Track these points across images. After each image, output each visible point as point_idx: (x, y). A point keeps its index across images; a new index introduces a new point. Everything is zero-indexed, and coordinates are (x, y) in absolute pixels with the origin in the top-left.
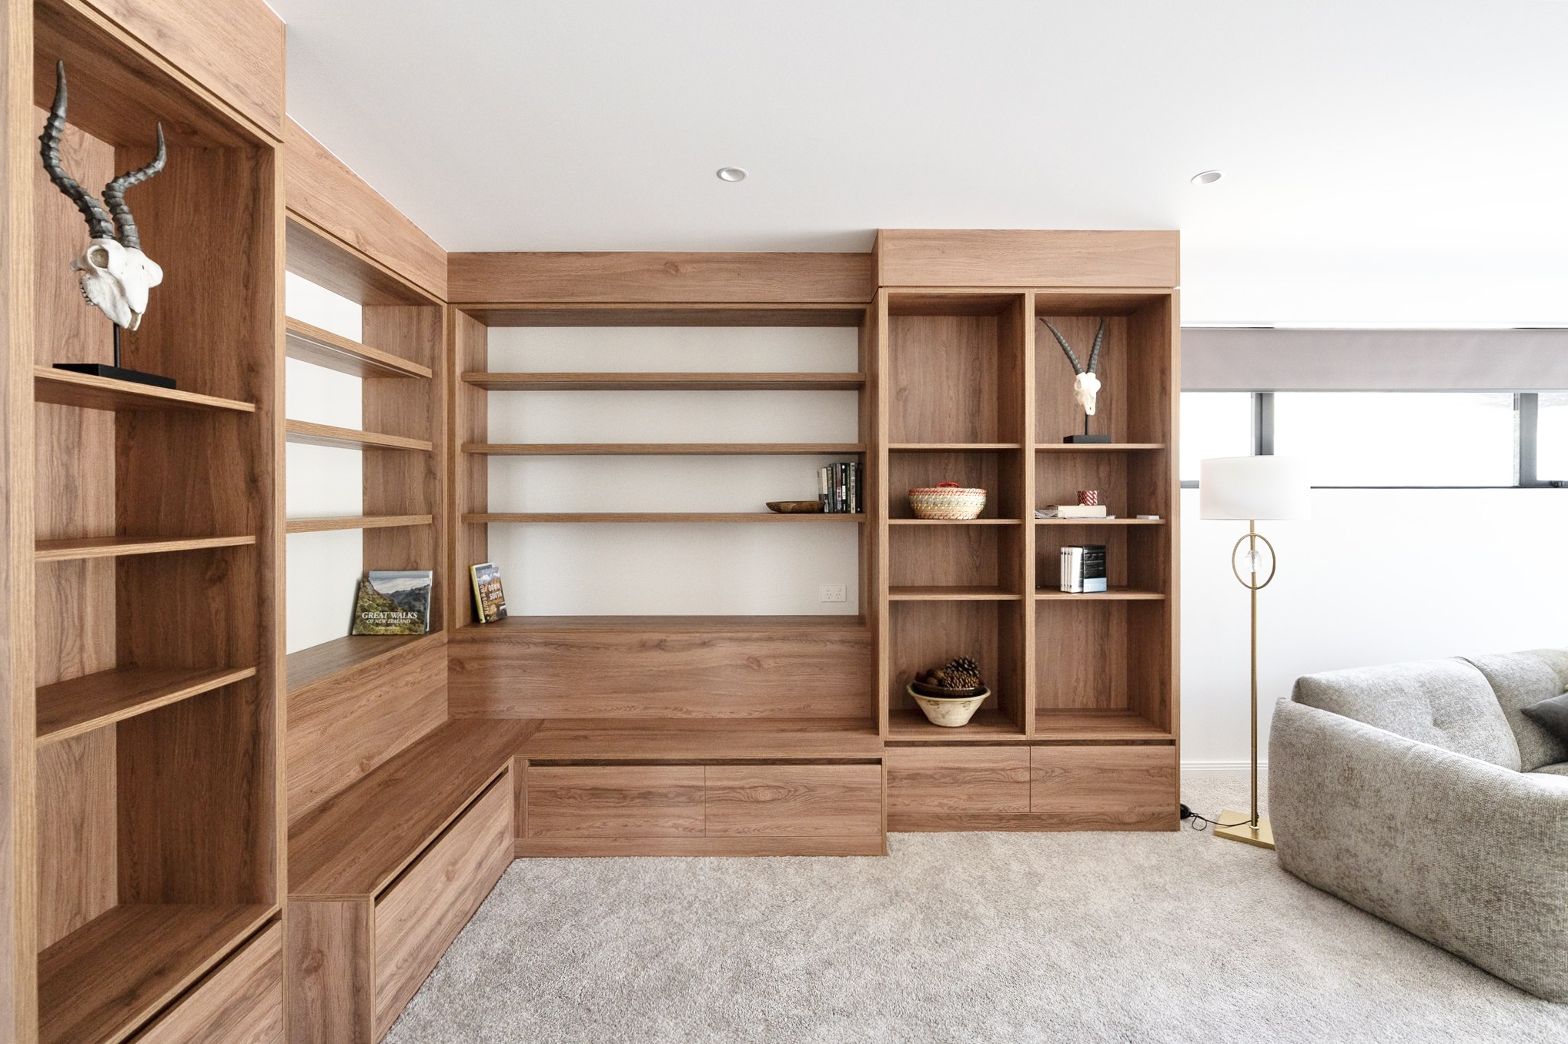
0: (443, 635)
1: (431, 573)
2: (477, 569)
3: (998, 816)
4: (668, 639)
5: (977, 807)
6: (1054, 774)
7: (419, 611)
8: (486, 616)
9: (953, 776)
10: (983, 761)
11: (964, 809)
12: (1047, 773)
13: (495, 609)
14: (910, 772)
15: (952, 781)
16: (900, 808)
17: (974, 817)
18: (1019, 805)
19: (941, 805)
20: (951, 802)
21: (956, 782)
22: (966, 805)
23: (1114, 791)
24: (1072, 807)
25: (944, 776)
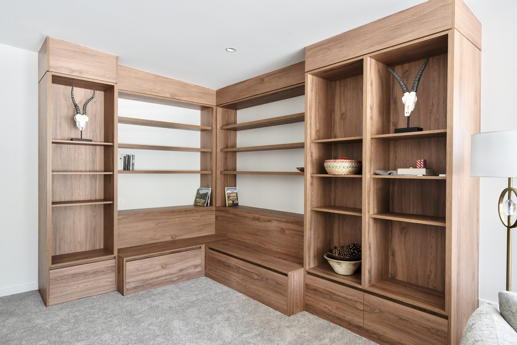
0: (214, 208)
1: (210, 189)
2: (227, 189)
3: (349, 322)
4: (260, 217)
5: (340, 314)
6: (375, 311)
7: (205, 200)
8: (228, 204)
9: (330, 295)
10: (342, 293)
11: (334, 313)
12: (371, 309)
13: (232, 202)
14: (315, 288)
15: (330, 298)
16: (310, 303)
17: (338, 318)
18: (358, 321)
19: (325, 307)
20: (329, 307)
21: (331, 299)
22: (334, 311)
23: (409, 333)
24: (384, 333)
25: (327, 294)
